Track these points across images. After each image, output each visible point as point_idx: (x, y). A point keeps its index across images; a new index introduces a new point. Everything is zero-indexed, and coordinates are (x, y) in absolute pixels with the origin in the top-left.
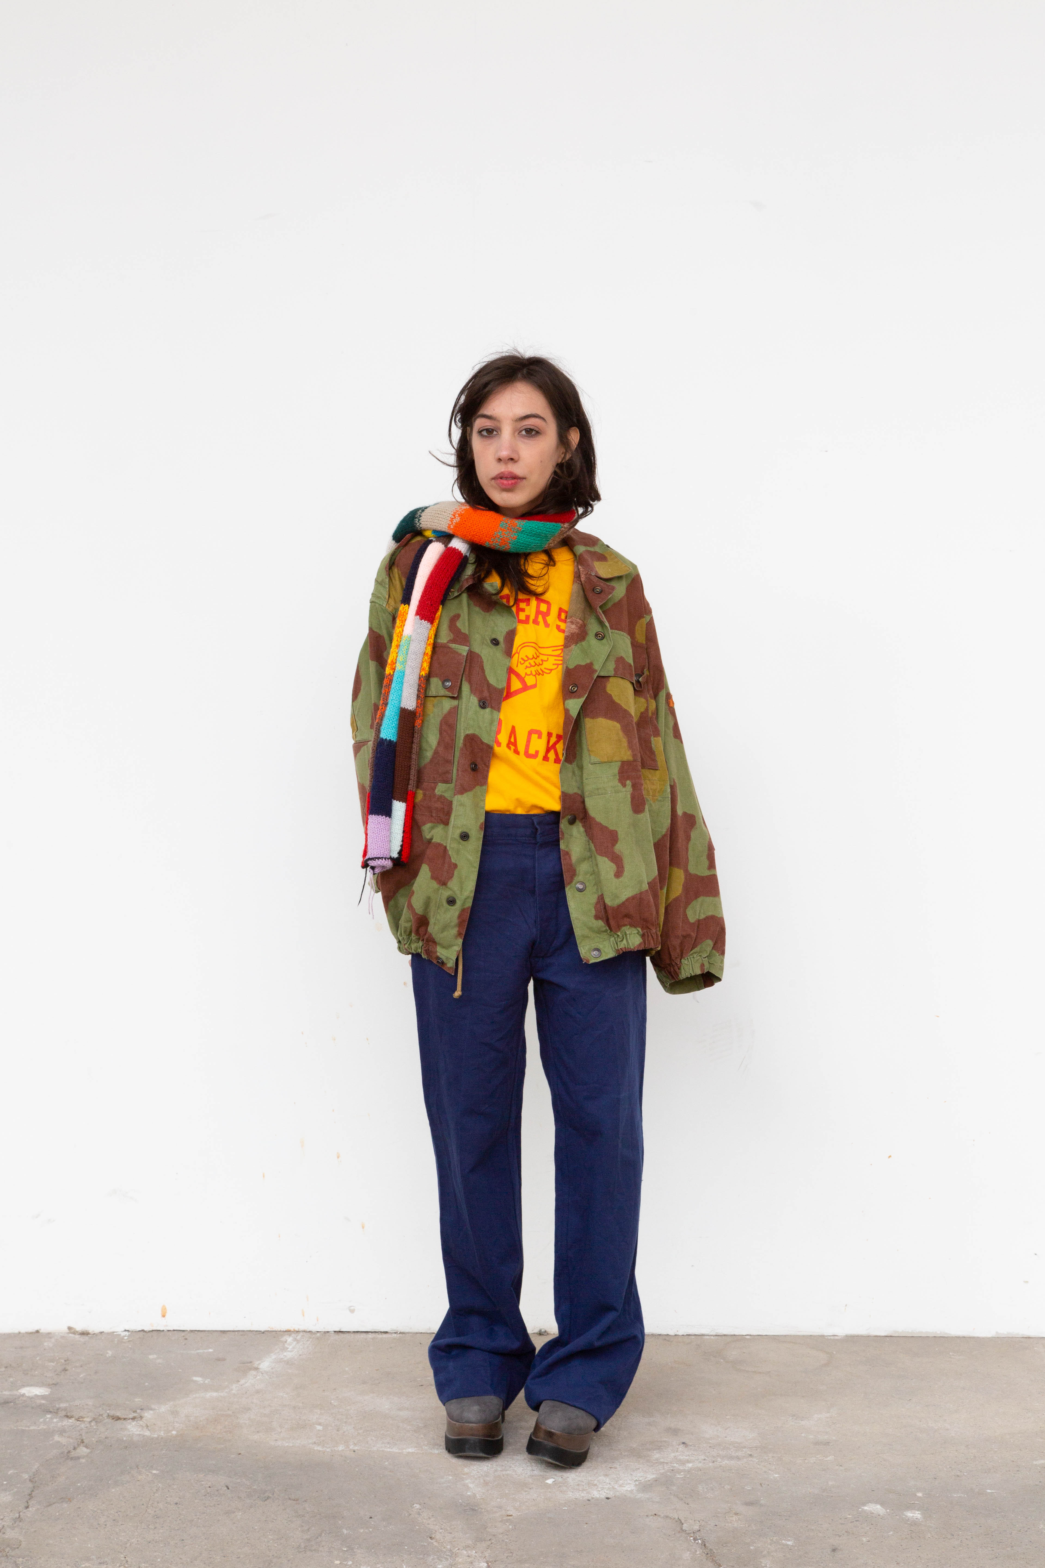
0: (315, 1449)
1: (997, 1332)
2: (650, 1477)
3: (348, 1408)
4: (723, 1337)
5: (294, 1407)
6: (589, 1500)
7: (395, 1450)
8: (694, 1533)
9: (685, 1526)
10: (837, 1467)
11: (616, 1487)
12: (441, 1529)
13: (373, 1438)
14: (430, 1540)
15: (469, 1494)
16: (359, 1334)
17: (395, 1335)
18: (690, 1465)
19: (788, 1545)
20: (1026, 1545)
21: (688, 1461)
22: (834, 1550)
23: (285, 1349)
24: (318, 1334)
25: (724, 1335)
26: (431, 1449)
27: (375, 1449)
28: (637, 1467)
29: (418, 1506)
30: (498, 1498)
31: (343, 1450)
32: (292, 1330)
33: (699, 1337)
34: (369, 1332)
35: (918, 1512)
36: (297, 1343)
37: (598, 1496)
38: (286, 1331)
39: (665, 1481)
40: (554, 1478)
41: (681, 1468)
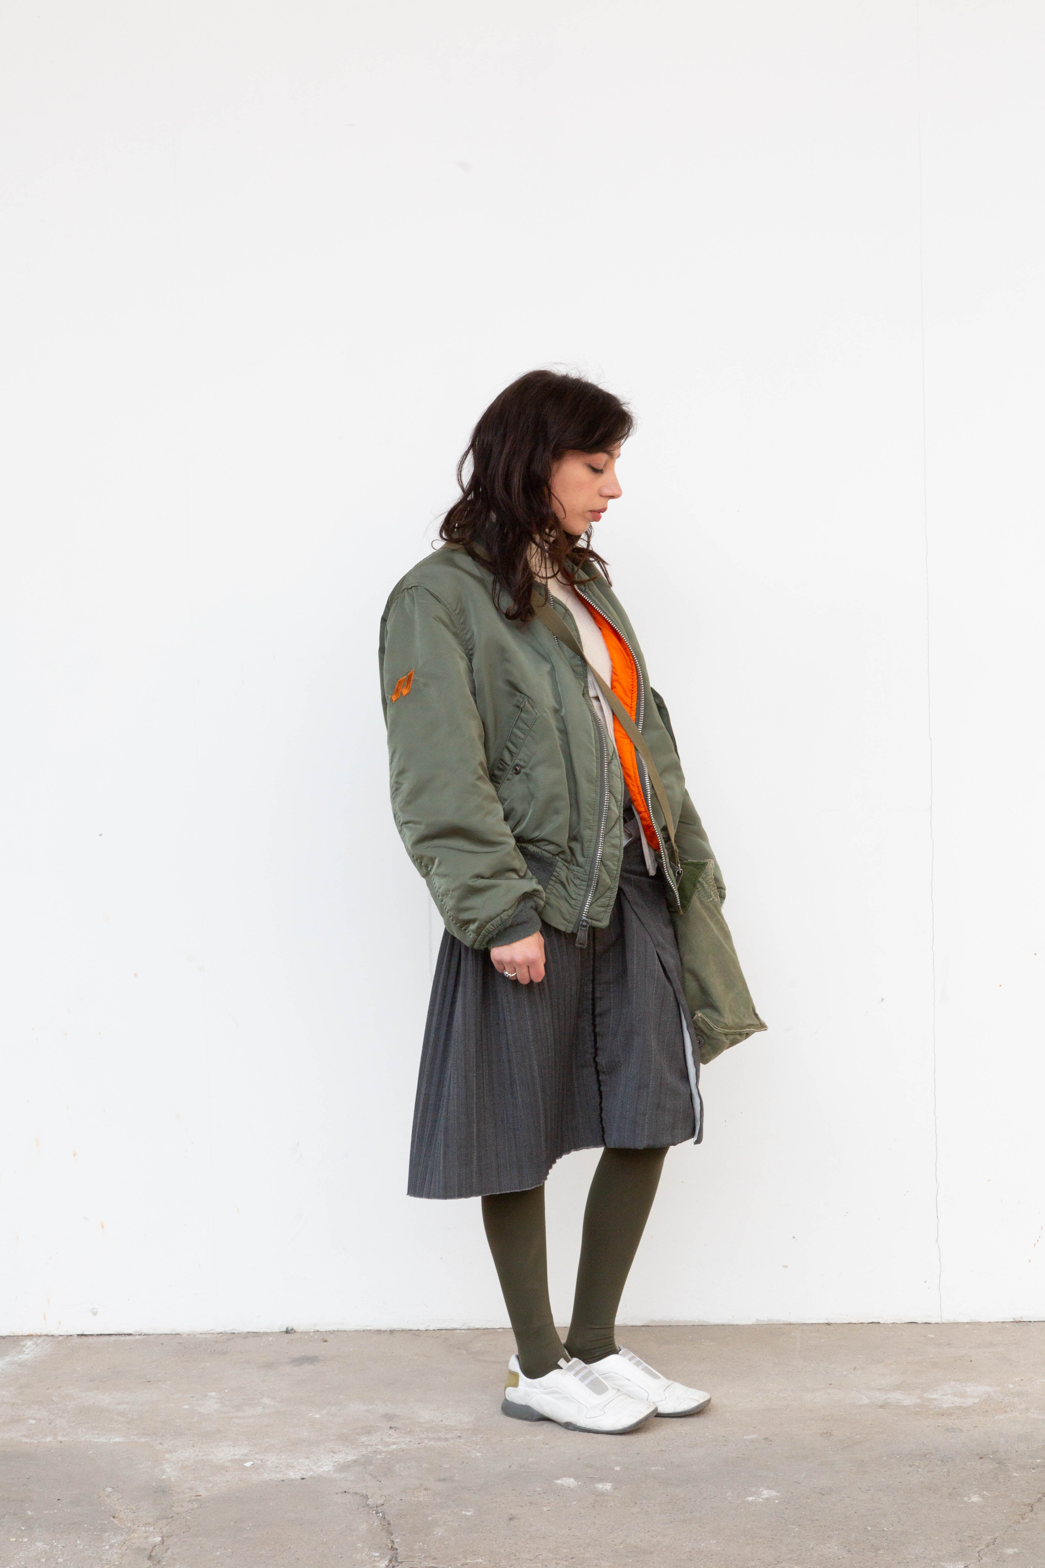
0: (23, 1441)
1: (757, 1319)
2: (351, 1458)
3: (68, 1403)
4: (475, 1331)
5: (13, 1404)
6: (283, 1481)
7: (103, 1440)
8: (377, 1506)
9: (370, 1502)
10: (543, 1446)
11: (314, 1468)
12: (127, 1509)
13: (84, 1430)
14: (112, 1519)
15: (164, 1477)
16: (102, 1337)
17: (139, 1337)
18: (394, 1447)
19: (466, 1515)
20: (707, 1510)
21: (394, 1443)
22: (511, 1519)
23: (22, 1352)
24: (60, 1338)
25: (477, 1329)
26: (139, 1439)
27: (83, 1439)
28: (340, 1450)
29: (110, 1490)
30: (192, 1481)
31: (50, 1441)
32: (34, 1334)
33: (451, 1331)
34: (113, 1334)
35: (608, 1484)
36: (37, 1346)
37: (293, 1477)
38: (27, 1336)
39: (364, 1462)
40: (253, 1462)
41: (385, 1449)
